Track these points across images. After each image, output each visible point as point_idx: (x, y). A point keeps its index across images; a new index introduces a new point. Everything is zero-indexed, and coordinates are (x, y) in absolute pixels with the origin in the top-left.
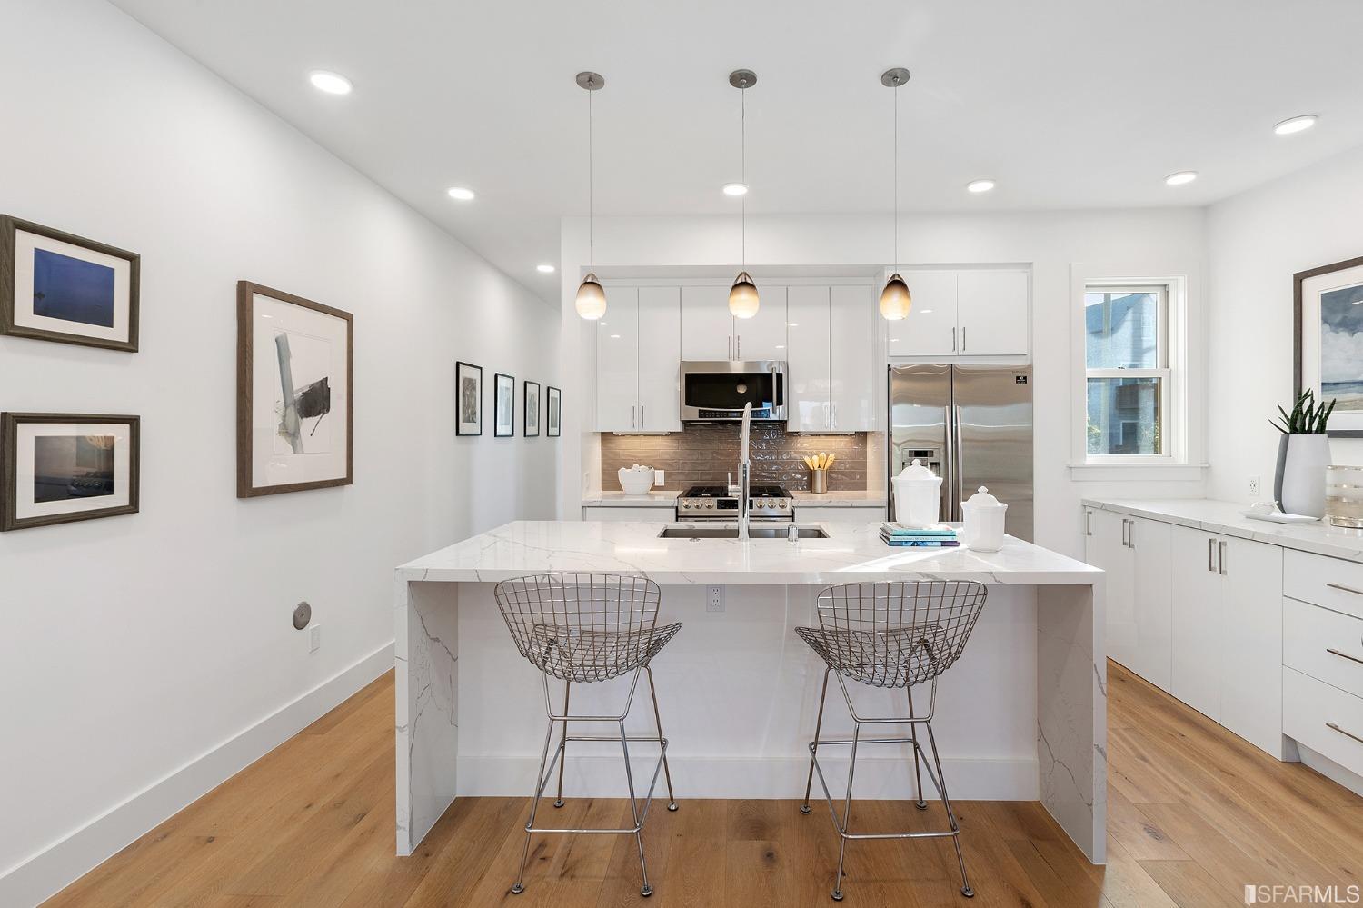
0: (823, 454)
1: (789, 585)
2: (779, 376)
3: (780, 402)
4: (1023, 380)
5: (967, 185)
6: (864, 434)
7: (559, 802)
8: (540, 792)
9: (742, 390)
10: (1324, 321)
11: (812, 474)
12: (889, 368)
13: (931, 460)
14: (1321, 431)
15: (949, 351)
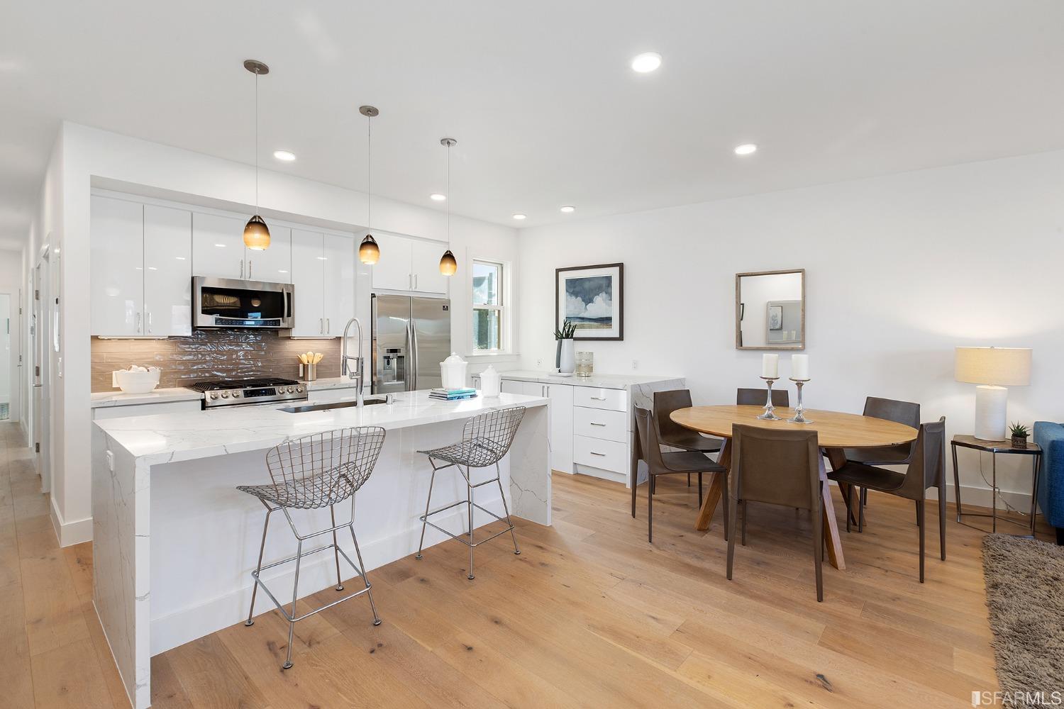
0: (310, 353)
1: (402, 428)
2: (289, 295)
3: (289, 315)
4: (446, 308)
5: (431, 194)
6: (339, 339)
7: (250, 622)
8: (295, 597)
9: (256, 304)
10: (567, 291)
11: (305, 367)
12: (373, 296)
13: (399, 354)
14: (572, 338)
15: (407, 288)
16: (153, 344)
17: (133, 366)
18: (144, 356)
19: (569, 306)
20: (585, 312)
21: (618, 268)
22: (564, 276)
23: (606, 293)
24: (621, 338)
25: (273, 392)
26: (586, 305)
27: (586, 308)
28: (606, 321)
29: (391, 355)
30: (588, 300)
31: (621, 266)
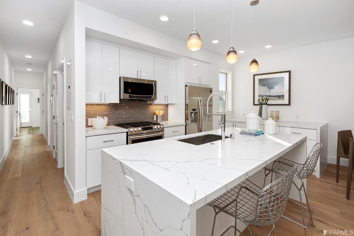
2: (155, 85)
3: (155, 94)
4: (211, 91)
6: (168, 105)
10: (259, 84)
11: (157, 117)
12: (186, 86)
13: (196, 111)
14: (266, 104)
15: (197, 83)
16: (102, 107)
17: (97, 116)
18: (100, 112)
19: (260, 90)
20: (269, 93)
21: (288, 73)
22: (257, 78)
23: (281, 84)
24: (289, 104)
25: (151, 128)
26: (270, 90)
27: (269, 91)
28: (281, 97)
29: (193, 111)
30: (270, 88)
31: (289, 72)
